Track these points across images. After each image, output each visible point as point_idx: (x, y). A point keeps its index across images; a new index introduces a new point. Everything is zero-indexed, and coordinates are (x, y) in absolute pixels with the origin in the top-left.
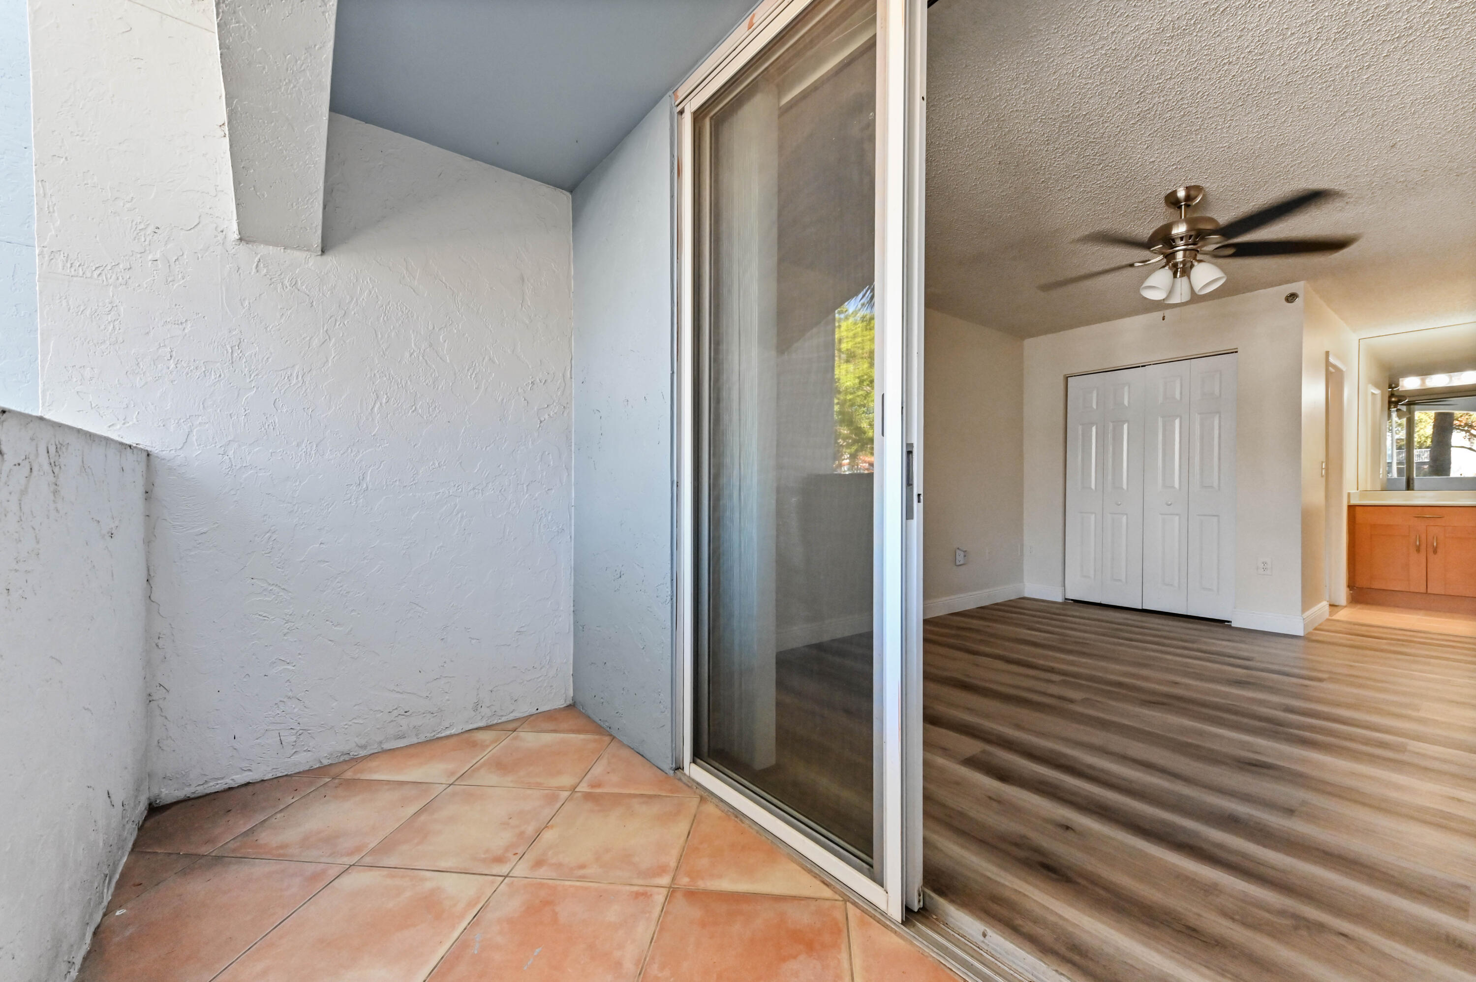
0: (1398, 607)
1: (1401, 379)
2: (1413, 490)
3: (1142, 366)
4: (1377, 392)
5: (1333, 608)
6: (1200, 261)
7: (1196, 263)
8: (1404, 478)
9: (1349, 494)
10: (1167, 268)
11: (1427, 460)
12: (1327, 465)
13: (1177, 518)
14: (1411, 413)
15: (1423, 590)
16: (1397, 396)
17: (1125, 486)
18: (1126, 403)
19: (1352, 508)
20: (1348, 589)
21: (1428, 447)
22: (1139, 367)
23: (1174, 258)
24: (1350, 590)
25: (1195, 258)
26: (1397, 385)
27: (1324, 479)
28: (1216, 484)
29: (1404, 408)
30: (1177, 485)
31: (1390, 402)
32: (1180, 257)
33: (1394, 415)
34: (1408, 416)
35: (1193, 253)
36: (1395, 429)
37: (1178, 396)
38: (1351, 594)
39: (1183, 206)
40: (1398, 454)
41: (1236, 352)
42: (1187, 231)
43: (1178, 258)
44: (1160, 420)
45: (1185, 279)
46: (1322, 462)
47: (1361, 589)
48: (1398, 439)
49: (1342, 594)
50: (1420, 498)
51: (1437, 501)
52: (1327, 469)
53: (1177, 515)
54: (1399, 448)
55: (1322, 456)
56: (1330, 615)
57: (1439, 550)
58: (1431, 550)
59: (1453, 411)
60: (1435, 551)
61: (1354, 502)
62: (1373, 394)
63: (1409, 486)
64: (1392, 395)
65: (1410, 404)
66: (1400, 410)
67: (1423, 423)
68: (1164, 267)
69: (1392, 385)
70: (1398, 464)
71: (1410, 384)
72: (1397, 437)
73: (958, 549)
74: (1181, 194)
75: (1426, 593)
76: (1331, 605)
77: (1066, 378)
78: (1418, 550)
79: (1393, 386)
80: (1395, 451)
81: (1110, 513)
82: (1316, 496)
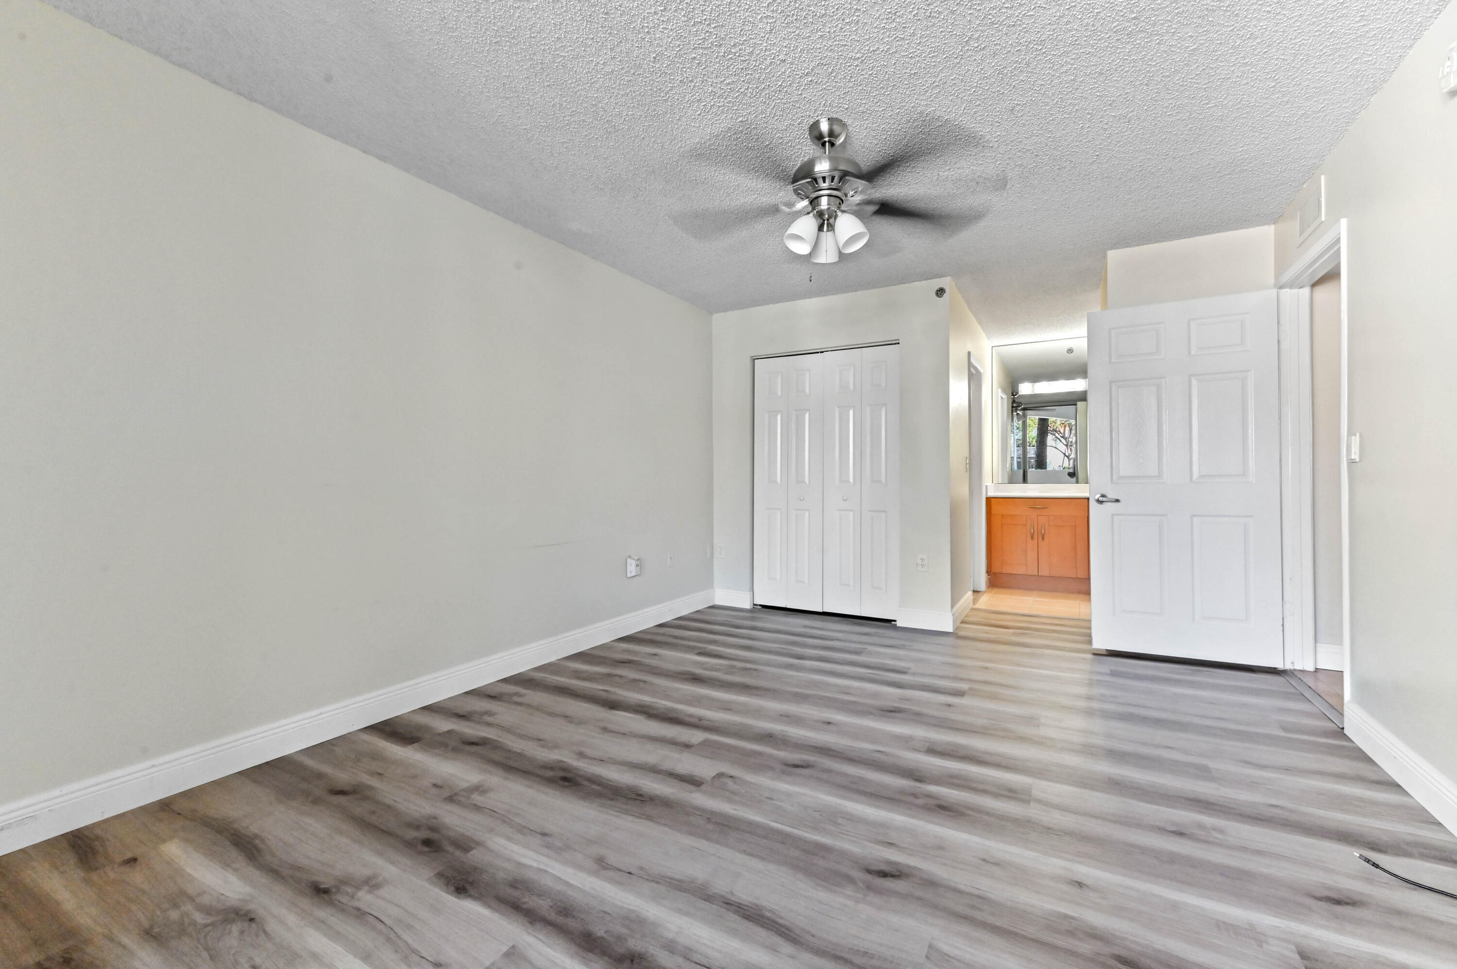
0: (1020, 589)
1: (1019, 385)
2: (1027, 483)
3: (821, 352)
4: (1004, 396)
5: (976, 594)
6: (843, 212)
7: (839, 213)
8: (1021, 471)
9: (987, 486)
10: (811, 215)
11: (1033, 456)
12: (970, 461)
13: (851, 514)
14: (1025, 416)
15: (1036, 573)
16: (1017, 403)
17: (807, 481)
18: (807, 391)
19: (989, 500)
20: (987, 575)
21: (1034, 446)
22: (818, 353)
23: (819, 205)
24: (988, 575)
25: (839, 208)
26: (1017, 393)
27: (968, 473)
28: (883, 480)
29: (1020, 413)
30: (851, 480)
31: (1013, 407)
32: (824, 203)
33: (1015, 418)
34: (1023, 420)
35: (838, 201)
36: (1015, 432)
37: (851, 387)
38: (989, 578)
39: (827, 143)
40: (1018, 451)
41: (898, 343)
42: (831, 170)
43: (822, 204)
44: (837, 410)
45: (830, 234)
46: (966, 458)
47: (995, 574)
48: (1017, 439)
49: (982, 579)
50: (1032, 490)
51: (1042, 492)
52: (970, 464)
53: (852, 511)
54: (1018, 446)
55: (966, 454)
56: (974, 603)
57: (1046, 537)
58: (1040, 538)
59: (1047, 418)
60: (1043, 539)
61: (991, 494)
62: (1002, 397)
63: (1025, 480)
64: (1014, 402)
65: (1024, 409)
66: (1019, 414)
67: (1031, 428)
68: (808, 213)
69: (1014, 392)
70: (1017, 458)
71: (1026, 389)
72: (1016, 437)
73: (630, 557)
74: (824, 127)
75: (1038, 575)
76: (974, 591)
77: (754, 360)
78: (1032, 538)
79: (1015, 394)
80: (1016, 448)
81: (794, 510)
82: (963, 490)
